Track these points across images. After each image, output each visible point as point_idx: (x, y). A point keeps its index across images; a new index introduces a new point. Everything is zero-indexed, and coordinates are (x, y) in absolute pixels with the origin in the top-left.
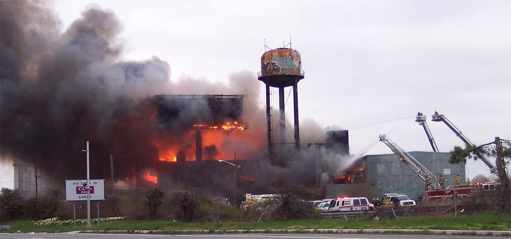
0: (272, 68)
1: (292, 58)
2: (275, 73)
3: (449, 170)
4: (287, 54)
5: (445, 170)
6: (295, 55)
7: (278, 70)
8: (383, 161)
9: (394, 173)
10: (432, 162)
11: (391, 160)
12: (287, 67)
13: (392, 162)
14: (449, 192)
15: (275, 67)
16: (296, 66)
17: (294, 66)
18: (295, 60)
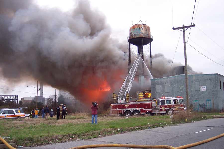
1: (140, 28)
3: (205, 87)
4: (137, 26)
5: (202, 87)
7: (132, 36)
8: (160, 83)
10: (192, 82)
11: (165, 82)
12: (136, 34)
13: (165, 83)
14: (128, 106)
16: (143, 32)
17: (141, 33)
18: (142, 29)
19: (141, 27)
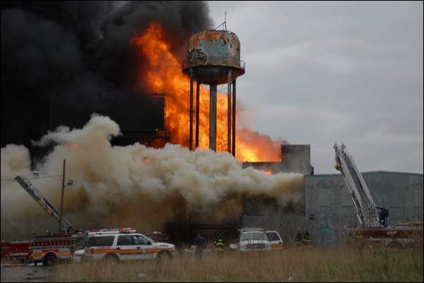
0: (197, 57)
1: (225, 43)
2: (200, 63)
4: (218, 37)
6: (230, 39)
7: (204, 59)
9: (343, 205)
10: (407, 188)
12: (216, 55)
15: (201, 56)
16: (231, 54)
17: (227, 54)
18: (229, 45)
19: (228, 40)
